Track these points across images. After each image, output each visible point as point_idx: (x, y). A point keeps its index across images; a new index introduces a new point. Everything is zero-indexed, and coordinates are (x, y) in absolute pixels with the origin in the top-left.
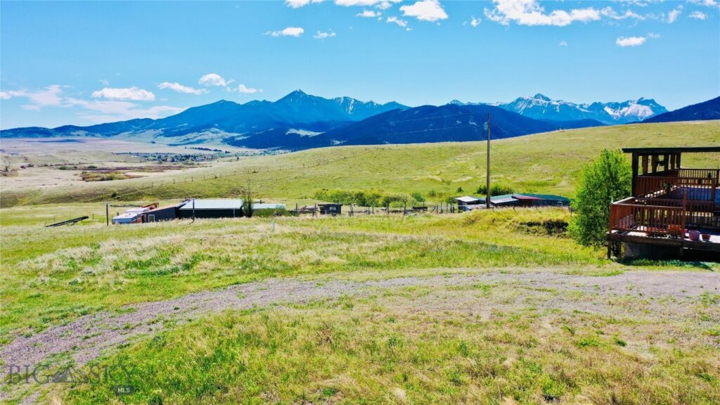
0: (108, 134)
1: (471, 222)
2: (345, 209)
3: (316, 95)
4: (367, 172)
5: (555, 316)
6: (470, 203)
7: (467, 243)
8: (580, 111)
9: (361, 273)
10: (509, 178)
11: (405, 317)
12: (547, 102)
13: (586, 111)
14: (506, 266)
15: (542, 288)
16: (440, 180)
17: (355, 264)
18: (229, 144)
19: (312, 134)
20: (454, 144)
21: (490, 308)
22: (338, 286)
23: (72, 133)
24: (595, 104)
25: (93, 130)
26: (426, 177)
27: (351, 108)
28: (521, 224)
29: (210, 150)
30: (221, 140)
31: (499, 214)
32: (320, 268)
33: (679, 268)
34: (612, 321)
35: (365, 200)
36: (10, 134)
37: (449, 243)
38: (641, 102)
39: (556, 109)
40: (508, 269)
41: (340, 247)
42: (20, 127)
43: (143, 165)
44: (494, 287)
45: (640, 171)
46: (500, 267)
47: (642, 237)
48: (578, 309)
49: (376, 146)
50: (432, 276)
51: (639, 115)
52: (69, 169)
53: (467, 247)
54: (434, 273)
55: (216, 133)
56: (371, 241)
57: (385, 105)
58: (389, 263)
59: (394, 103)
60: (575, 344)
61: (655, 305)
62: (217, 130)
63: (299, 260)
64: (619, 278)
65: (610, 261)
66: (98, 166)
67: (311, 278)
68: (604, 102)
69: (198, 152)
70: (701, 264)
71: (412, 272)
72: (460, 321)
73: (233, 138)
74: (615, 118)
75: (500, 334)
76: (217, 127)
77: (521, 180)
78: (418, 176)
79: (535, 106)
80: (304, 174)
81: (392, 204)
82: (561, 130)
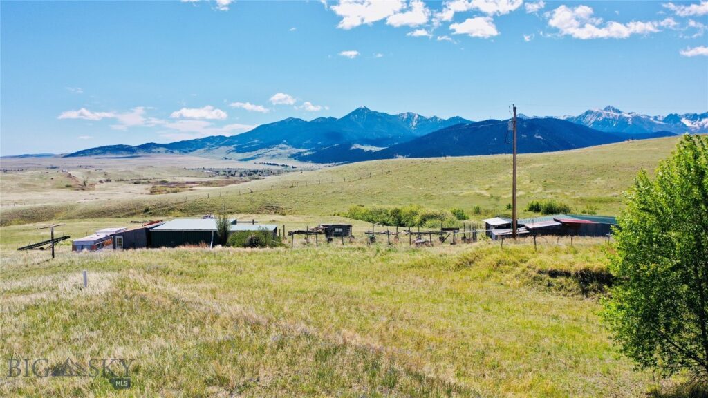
0: (184, 150)
3: (380, 111)
4: (410, 186)
6: (498, 227)
8: (655, 123)
10: (568, 194)
12: (618, 115)
13: (661, 123)
16: (489, 195)
18: (295, 159)
19: (375, 149)
23: (154, 150)
24: (671, 116)
25: (172, 147)
26: (473, 192)
27: (414, 123)
28: (540, 272)
29: (278, 165)
30: (289, 155)
35: (401, 217)
36: (99, 151)
39: (628, 122)
42: (108, 145)
43: (212, 179)
49: (423, 158)
52: (143, 184)
55: (284, 149)
57: (449, 119)
59: (458, 118)
62: (285, 146)
66: (169, 180)
68: (681, 113)
69: (266, 167)
73: (300, 153)
74: (693, 130)
76: (285, 143)
77: (581, 195)
78: (465, 190)
79: (605, 118)
80: (343, 189)
81: (429, 222)
82: (631, 141)
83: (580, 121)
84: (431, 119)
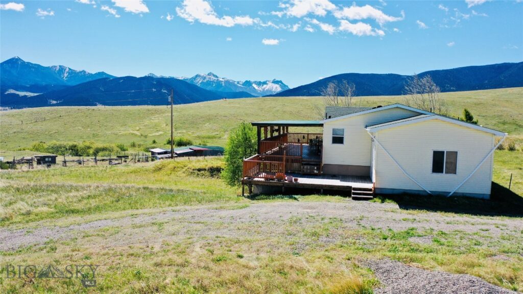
1: (159, 169)
2: (59, 159)
3: (33, 62)
4: (80, 128)
5: (204, 242)
6: (159, 154)
7: (151, 188)
8: (238, 86)
9: (66, 219)
10: (190, 133)
11: (98, 254)
12: (216, 79)
13: (241, 86)
14: (177, 205)
15: (198, 221)
16: (139, 134)
17: (61, 212)
19: (30, 94)
20: (150, 107)
21: (161, 240)
22: (45, 232)
24: (246, 81)
26: (129, 132)
27: (66, 75)
28: (193, 170)
31: (178, 163)
32: (31, 218)
33: (281, 200)
34: (238, 242)
35: (78, 150)
37: (139, 189)
38: (275, 82)
39: (222, 84)
40: (178, 208)
41: (49, 197)
44: (166, 223)
45: (263, 137)
46: (173, 206)
47: (261, 181)
48: (219, 235)
49: (88, 107)
50: (123, 217)
51: (273, 90)
53: (151, 191)
54: (125, 215)
56: (78, 190)
57: (96, 74)
58: (90, 209)
59: (103, 73)
60: (213, 260)
61: (264, 228)
63: (11, 211)
64: (247, 210)
65: (243, 198)
67: (21, 227)
68: (252, 80)
70: (292, 197)
71: (108, 215)
72: (138, 253)
74: (259, 91)
75: (165, 260)
77: (198, 134)
78: (122, 131)
79: (208, 81)
80: (22, 129)
81: (100, 154)
82: (225, 99)
83: (192, 81)
84: (81, 72)
